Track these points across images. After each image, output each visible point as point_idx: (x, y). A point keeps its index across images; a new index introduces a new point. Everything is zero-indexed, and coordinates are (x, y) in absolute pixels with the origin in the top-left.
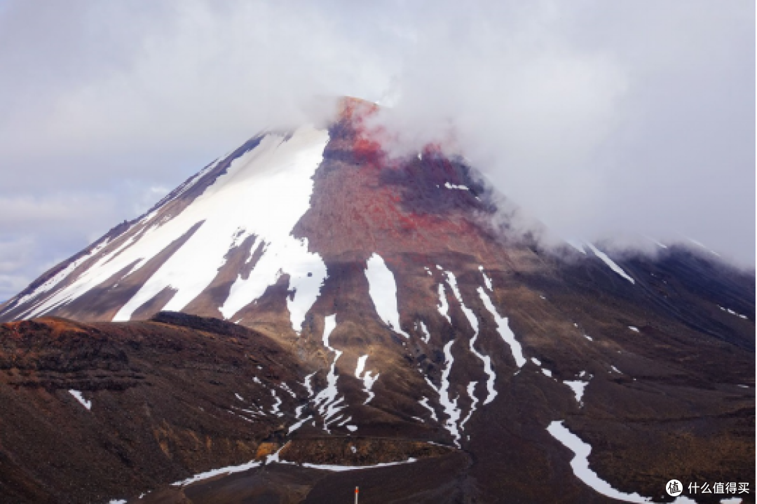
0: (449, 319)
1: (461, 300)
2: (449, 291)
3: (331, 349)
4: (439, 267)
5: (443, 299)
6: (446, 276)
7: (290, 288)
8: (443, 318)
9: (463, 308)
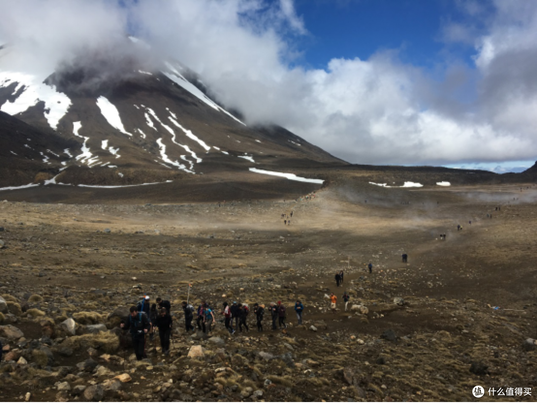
0: (155, 129)
1: (160, 121)
2: (151, 117)
3: (81, 136)
4: (143, 106)
5: (149, 119)
6: (148, 111)
7: (46, 107)
8: (151, 128)
9: (162, 124)
